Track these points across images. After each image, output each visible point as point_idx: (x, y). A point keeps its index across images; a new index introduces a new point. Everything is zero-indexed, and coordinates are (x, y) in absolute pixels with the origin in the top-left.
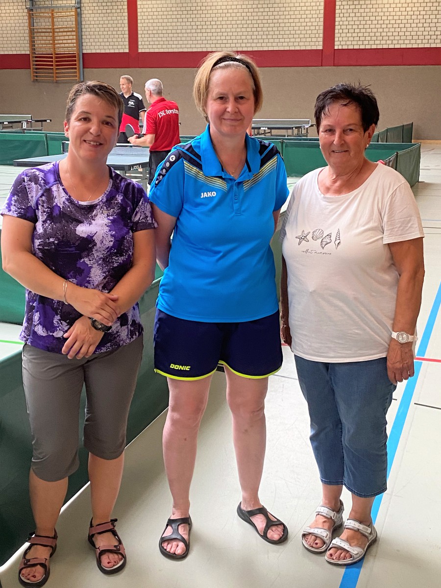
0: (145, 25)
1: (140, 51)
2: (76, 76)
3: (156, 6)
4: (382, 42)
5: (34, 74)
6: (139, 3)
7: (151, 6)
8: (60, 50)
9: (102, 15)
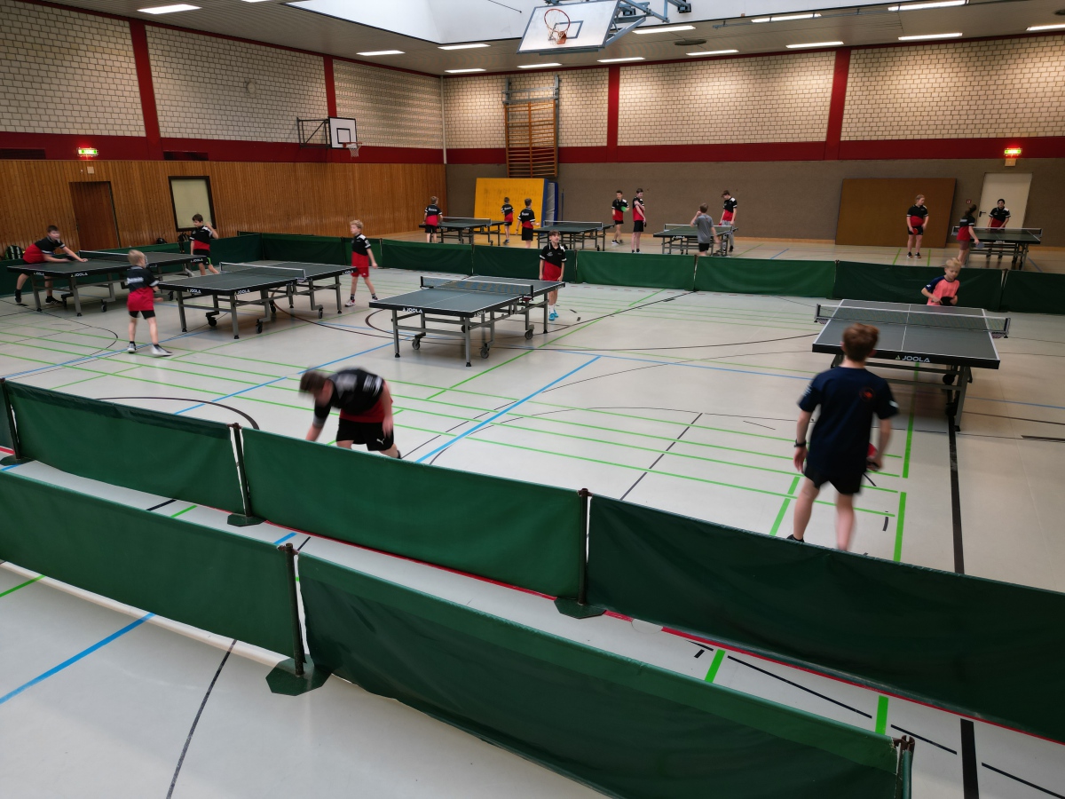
0: (627, 117)
1: (619, 144)
2: (553, 171)
3: (639, 96)
4: (899, 133)
5: (510, 169)
6: (621, 93)
7: (633, 96)
8: (537, 145)
9: (581, 107)
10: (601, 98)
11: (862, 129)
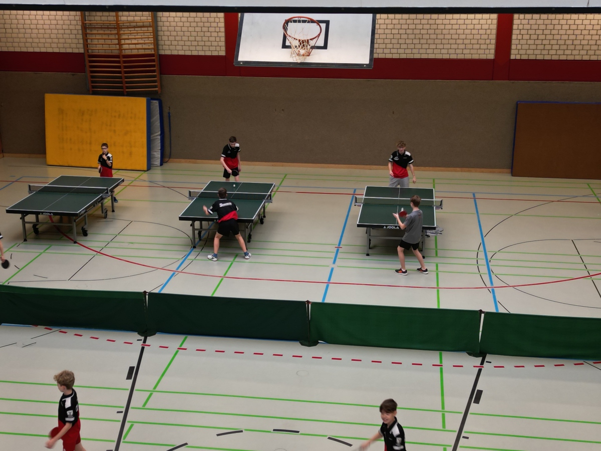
2: (155, 87)
4: (575, 52)
5: (93, 82)
8: (128, 52)
11: (534, 47)
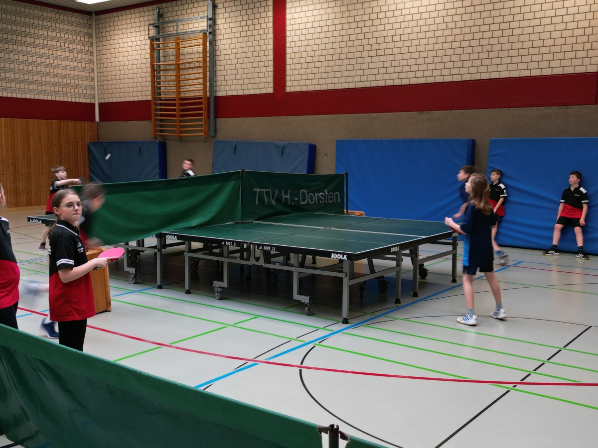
0: (296, 49)
1: (288, 90)
3: (312, 19)
6: (288, 16)
7: (305, 20)
9: (240, 40)
10: (264, 26)
